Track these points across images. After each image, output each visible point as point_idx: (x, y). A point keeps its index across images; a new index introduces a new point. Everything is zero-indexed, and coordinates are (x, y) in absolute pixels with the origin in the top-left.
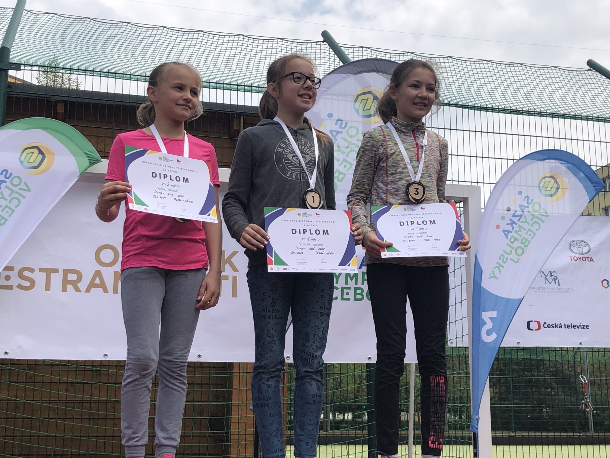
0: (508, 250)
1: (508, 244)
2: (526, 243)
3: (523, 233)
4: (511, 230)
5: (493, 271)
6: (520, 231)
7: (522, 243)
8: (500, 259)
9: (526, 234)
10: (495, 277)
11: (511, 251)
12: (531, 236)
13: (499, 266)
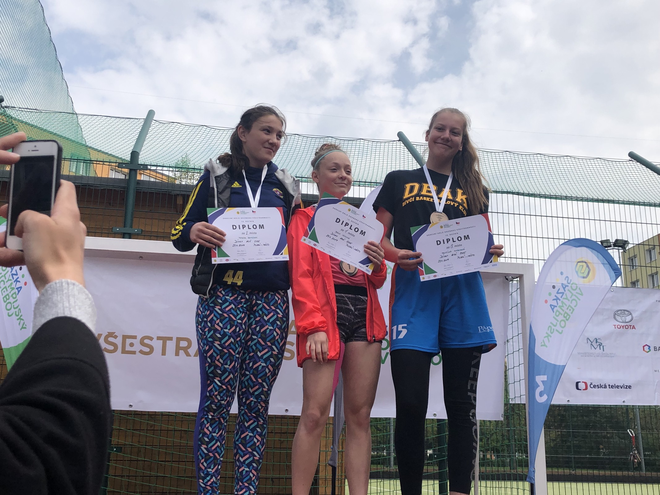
0: (554, 322)
1: (554, 317)
2: (567, 318)
3: (565, 308)
4: (556, 305)
5: (543, 341)
6: (563, 306)
7: (565, 317)
8: (548, 330)
9: (567, 309)
10: (545, 345)
11: (557, 323)
12: (571, 311)
13: (548, 336)
